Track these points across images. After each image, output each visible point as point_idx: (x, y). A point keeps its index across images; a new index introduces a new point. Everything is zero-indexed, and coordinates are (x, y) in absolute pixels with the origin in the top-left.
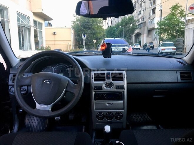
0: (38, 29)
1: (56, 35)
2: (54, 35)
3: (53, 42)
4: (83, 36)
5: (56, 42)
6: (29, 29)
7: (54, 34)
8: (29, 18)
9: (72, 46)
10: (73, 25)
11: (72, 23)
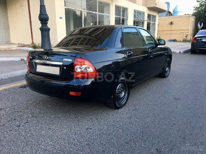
0: (151, 22)
1: (173, 25)
2: (170, 25)
3: (169, 32)
4: (199, 25)
5: (173, 32)
6: (143, 23)
7: (171, 23)
8: (143, 13)
9: (189, 36)
10: (195, 11)
11: (195, 9)
